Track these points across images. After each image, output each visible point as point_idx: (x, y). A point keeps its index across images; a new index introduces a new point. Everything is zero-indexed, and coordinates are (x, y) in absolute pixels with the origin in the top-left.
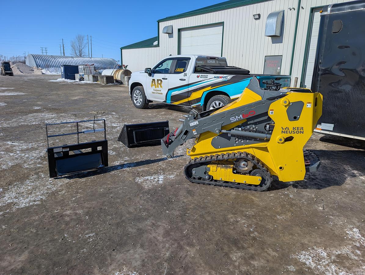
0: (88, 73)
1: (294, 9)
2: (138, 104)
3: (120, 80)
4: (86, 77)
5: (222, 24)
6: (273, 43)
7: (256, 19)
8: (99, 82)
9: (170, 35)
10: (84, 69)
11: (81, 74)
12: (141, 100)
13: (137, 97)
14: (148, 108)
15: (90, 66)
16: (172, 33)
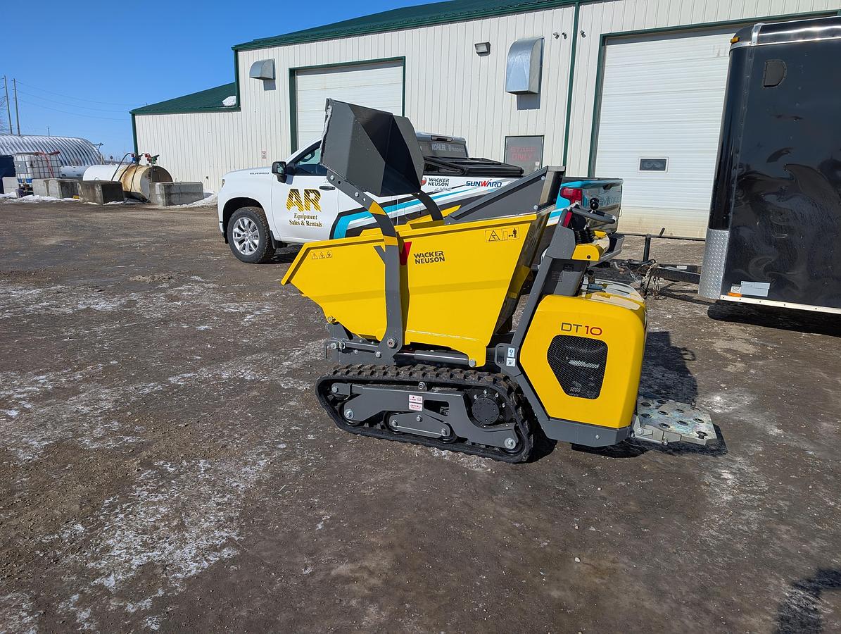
0: (42, 174)
1: (565, 36)
2: (247, 253)
3: (139, 192)
4: (38, 185)
5: (400, 61)
6: (519, 108)
7: (481, 54)
8: (81, 199)
9: (269, 82)
10: (31, 165)
11: (23, 176)
12: (257, 242)
13: (242, 234)
14: (273, 262)
15: (48, 156)
16: (274, 79)
